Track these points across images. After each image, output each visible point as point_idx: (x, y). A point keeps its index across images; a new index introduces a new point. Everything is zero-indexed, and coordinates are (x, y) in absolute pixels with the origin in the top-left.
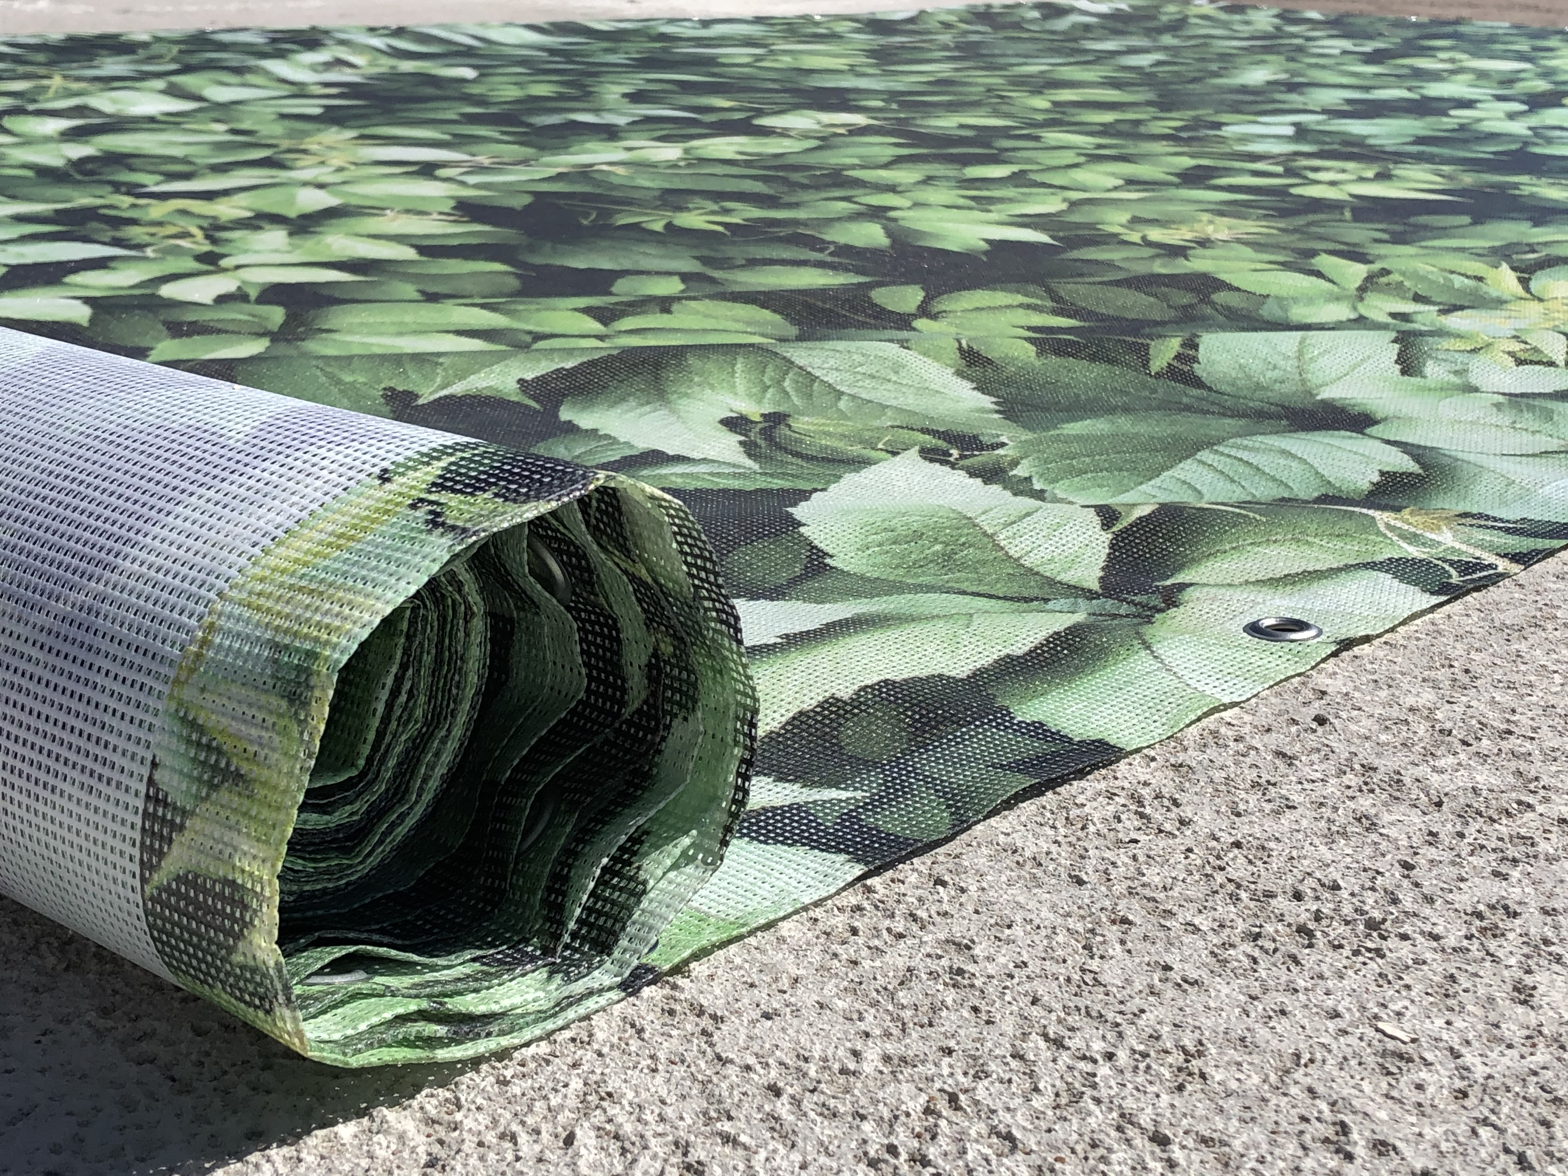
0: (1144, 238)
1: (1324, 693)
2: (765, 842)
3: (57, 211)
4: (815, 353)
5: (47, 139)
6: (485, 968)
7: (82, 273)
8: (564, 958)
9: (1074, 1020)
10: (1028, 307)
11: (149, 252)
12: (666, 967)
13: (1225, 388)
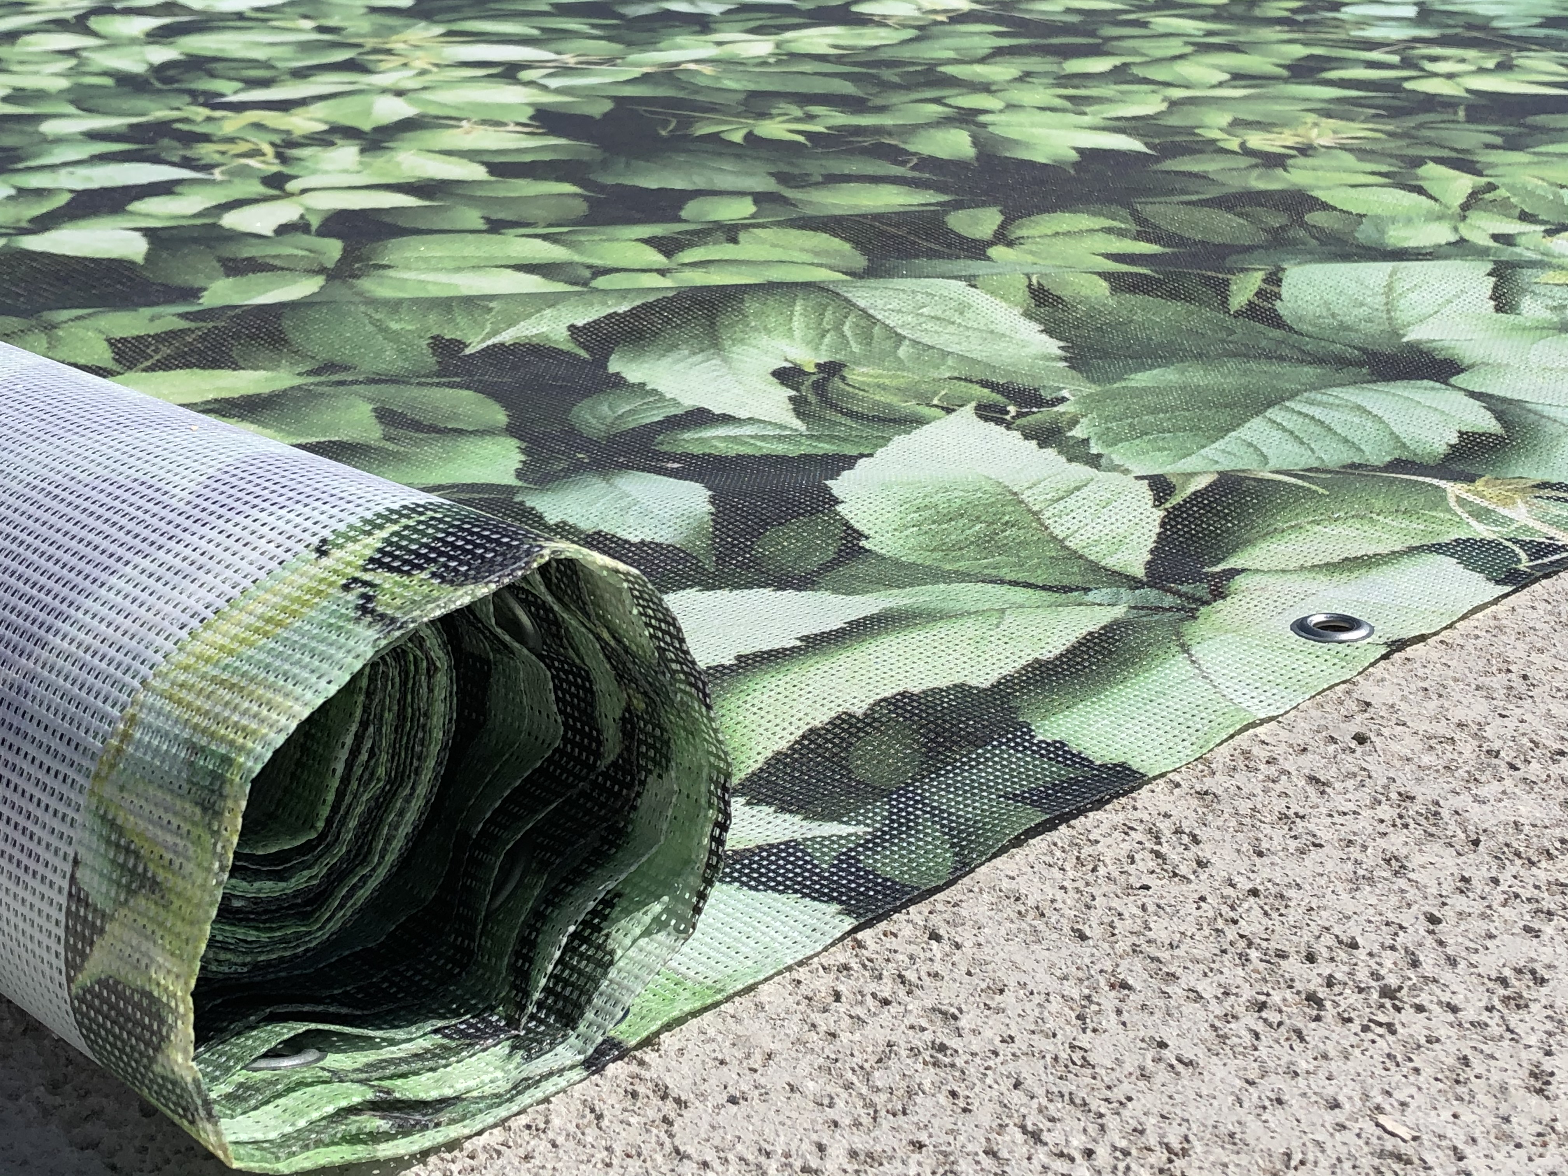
0: (1243, 145)
1: (1368, 704)
2: (756, 889)
3: (131, 126)
4: (877, 293)
5: (133, 41)
6: (446, 1041)
7: (147, 200)
8: (529, 1031)
9: (1055, 1108)
10: (1109, 231)
11: (217, 174)
12: (633, 1042)
13: (1305, 327)
